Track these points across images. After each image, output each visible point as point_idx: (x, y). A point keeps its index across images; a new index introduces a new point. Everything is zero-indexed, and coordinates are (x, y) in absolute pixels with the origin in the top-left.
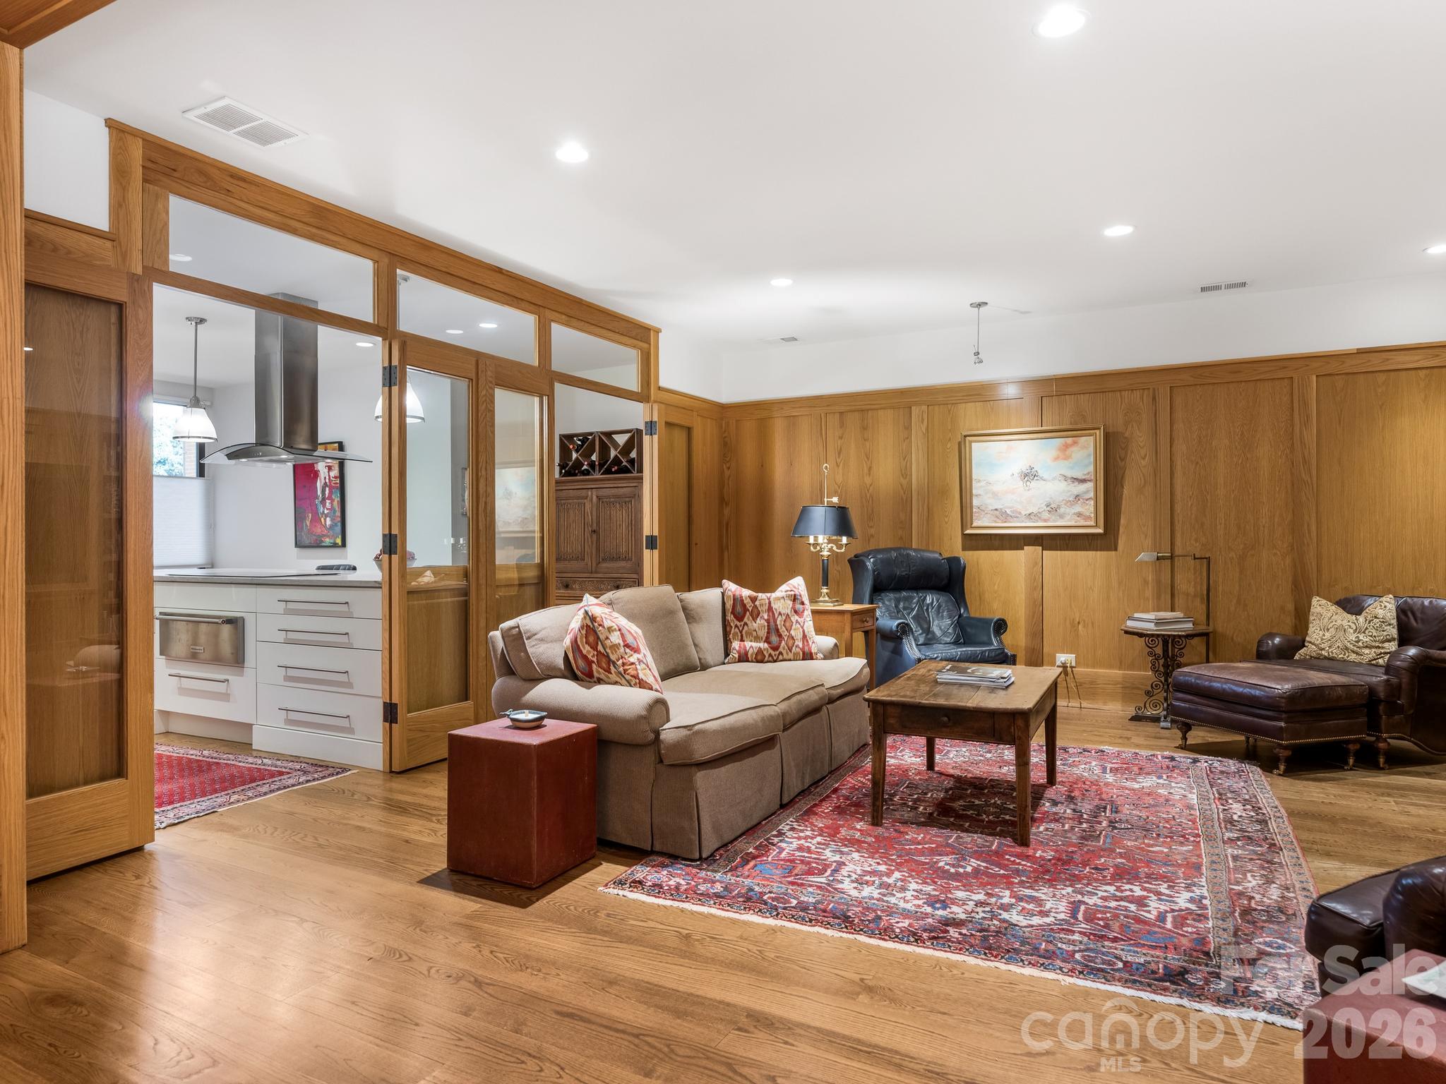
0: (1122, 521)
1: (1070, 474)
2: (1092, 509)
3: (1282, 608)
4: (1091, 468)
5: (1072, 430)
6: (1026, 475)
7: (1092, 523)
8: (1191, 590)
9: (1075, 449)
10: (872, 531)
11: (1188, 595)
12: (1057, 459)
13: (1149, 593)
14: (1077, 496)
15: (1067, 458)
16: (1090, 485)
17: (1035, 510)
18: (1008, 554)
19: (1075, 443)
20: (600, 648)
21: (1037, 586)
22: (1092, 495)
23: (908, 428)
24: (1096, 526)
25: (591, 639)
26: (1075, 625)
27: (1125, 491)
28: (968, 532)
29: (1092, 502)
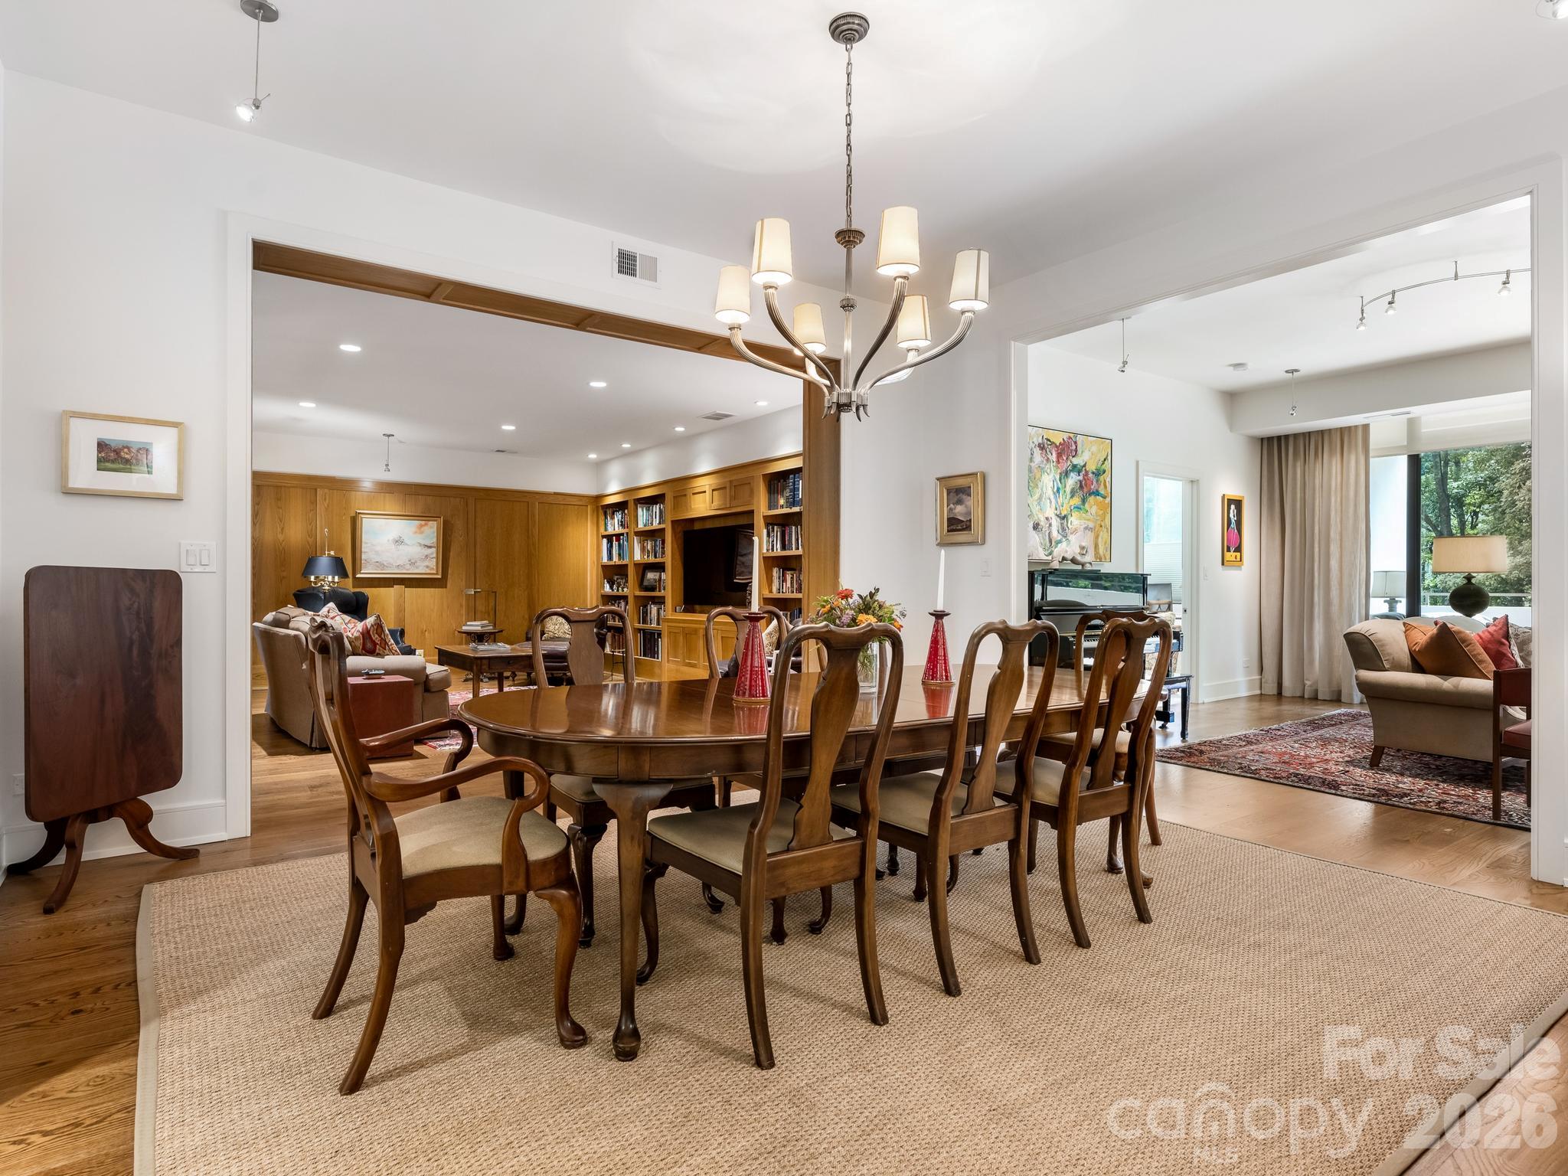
0: (449, 572)
1: (423, 542)
2: (435, 564)
3: (523, 617)
4: (435, 540)
5: (424, 516)
6: (397, 541)
7: (435, 572)
8: (484, 610)
9: (426, 528)
10: (285, 574)
11: (482, 612)
12: (416, 532)
13: (464, 612)
14: (427, 556)
15: (422, 533)
16: (434, 550)
17: (401, 563)
18: (383, 590)
19: (426, 524)
20: (383, 636)
21: (400, 609)
22: (435, 555)
23: (314, 502)
24: (437, 574)
25: (379, 631)
26: (423, 632)
27: (451, 554)
28: (358, 576)
29: (435, 560)
